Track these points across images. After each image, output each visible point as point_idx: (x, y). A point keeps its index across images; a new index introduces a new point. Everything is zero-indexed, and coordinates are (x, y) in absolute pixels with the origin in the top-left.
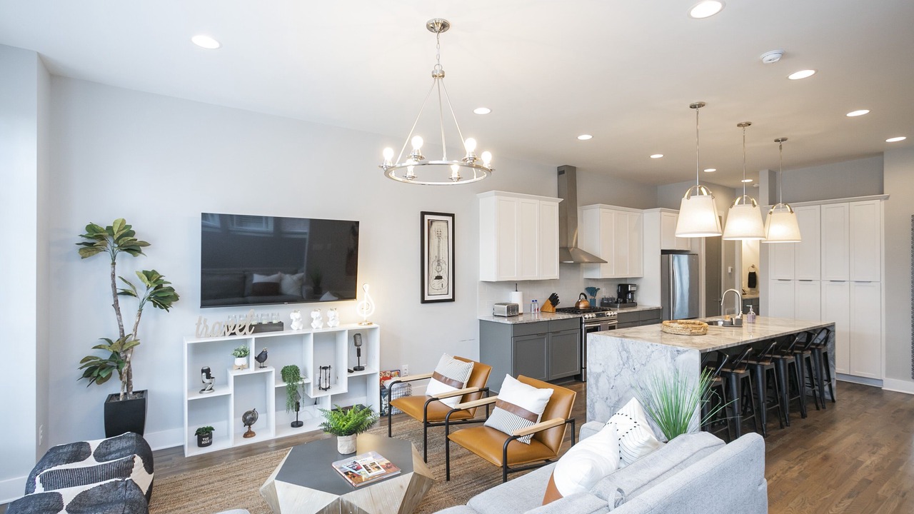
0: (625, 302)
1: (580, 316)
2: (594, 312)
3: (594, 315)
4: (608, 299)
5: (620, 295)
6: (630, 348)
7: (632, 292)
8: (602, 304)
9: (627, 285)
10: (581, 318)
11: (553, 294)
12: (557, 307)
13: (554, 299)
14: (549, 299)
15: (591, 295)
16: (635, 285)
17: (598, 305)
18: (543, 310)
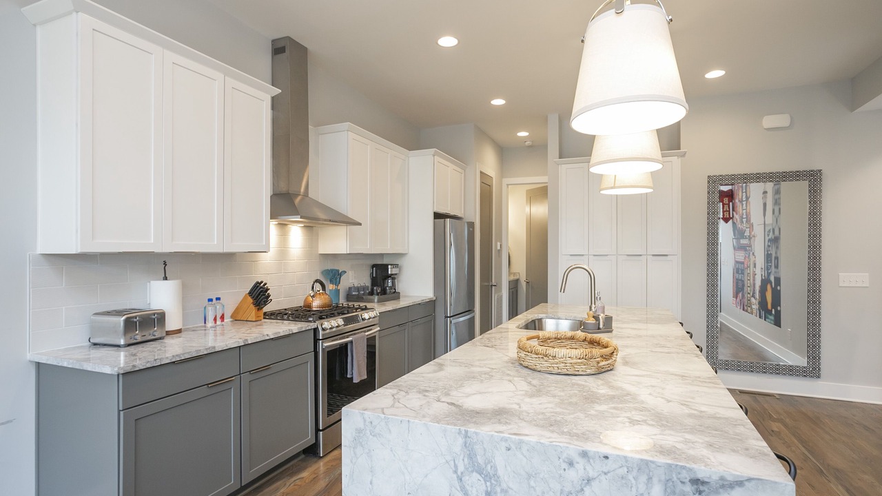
0: (384, 292)
1: (313, 325)
2: (339, 314)
3: (340, 321)
4: (358, 289)
5: (374, 282)
6: (499, 461)
7: (393, 277)
8: (349, 297)
9: (387, 266)
10: (316, 330)
11: (258, 284)
12: (267, 308)
13: (259, 294)
14: (251, 293)
15: (331, 282)
16: (396, 266)
17: (342, 301)
18: (237, 318)
